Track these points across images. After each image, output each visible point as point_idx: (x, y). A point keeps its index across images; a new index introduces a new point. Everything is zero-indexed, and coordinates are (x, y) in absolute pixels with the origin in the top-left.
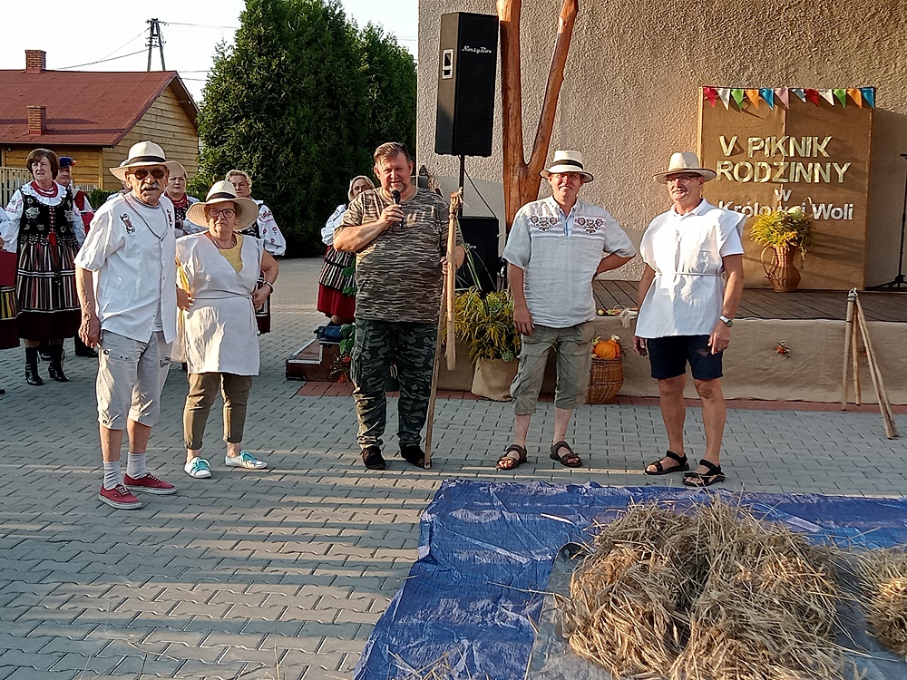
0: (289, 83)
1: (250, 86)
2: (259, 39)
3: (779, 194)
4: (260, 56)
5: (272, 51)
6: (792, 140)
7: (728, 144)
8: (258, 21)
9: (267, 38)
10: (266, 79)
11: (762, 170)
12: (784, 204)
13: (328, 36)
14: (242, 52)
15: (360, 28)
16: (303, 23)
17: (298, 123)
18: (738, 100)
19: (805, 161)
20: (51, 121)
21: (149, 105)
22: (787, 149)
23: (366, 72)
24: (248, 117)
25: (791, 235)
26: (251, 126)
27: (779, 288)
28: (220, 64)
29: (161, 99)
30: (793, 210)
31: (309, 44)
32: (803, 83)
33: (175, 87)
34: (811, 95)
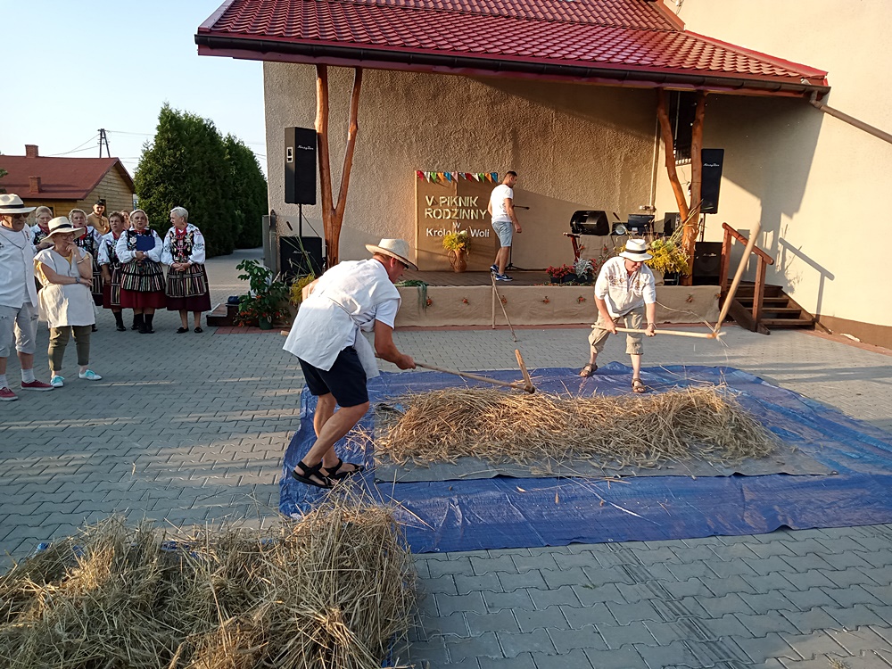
0: (187, 164)
1: (165, 166)
2: (168, 140)
3: (455, 225)
4: (169, 149)
5: (176, 147)
6: (460, 198)
7: (430, 199)
8: (167, 131)
9: (173, 140)
10: (173, 162)
11: (447, 213)
12: (459, 230)
13: (207, 139)
14: (158, 147)
15: (224, 136)
16: (193, 132)
17: (193, 186)
18: (434, 178)
19: (467, 208)
20: (45, 185)
21: (103, 177)
22: (458, 203)
23: (230, 160)
24: (164, 183)
25: (462, 244)
26: (166, 188)
27: (457, 270)
28: (146, 154)
29: (110, 173)
30: (462, 232)
31: (196, 144)
32: (464, 170)
33: (118, 166)
34: (468, 176)
